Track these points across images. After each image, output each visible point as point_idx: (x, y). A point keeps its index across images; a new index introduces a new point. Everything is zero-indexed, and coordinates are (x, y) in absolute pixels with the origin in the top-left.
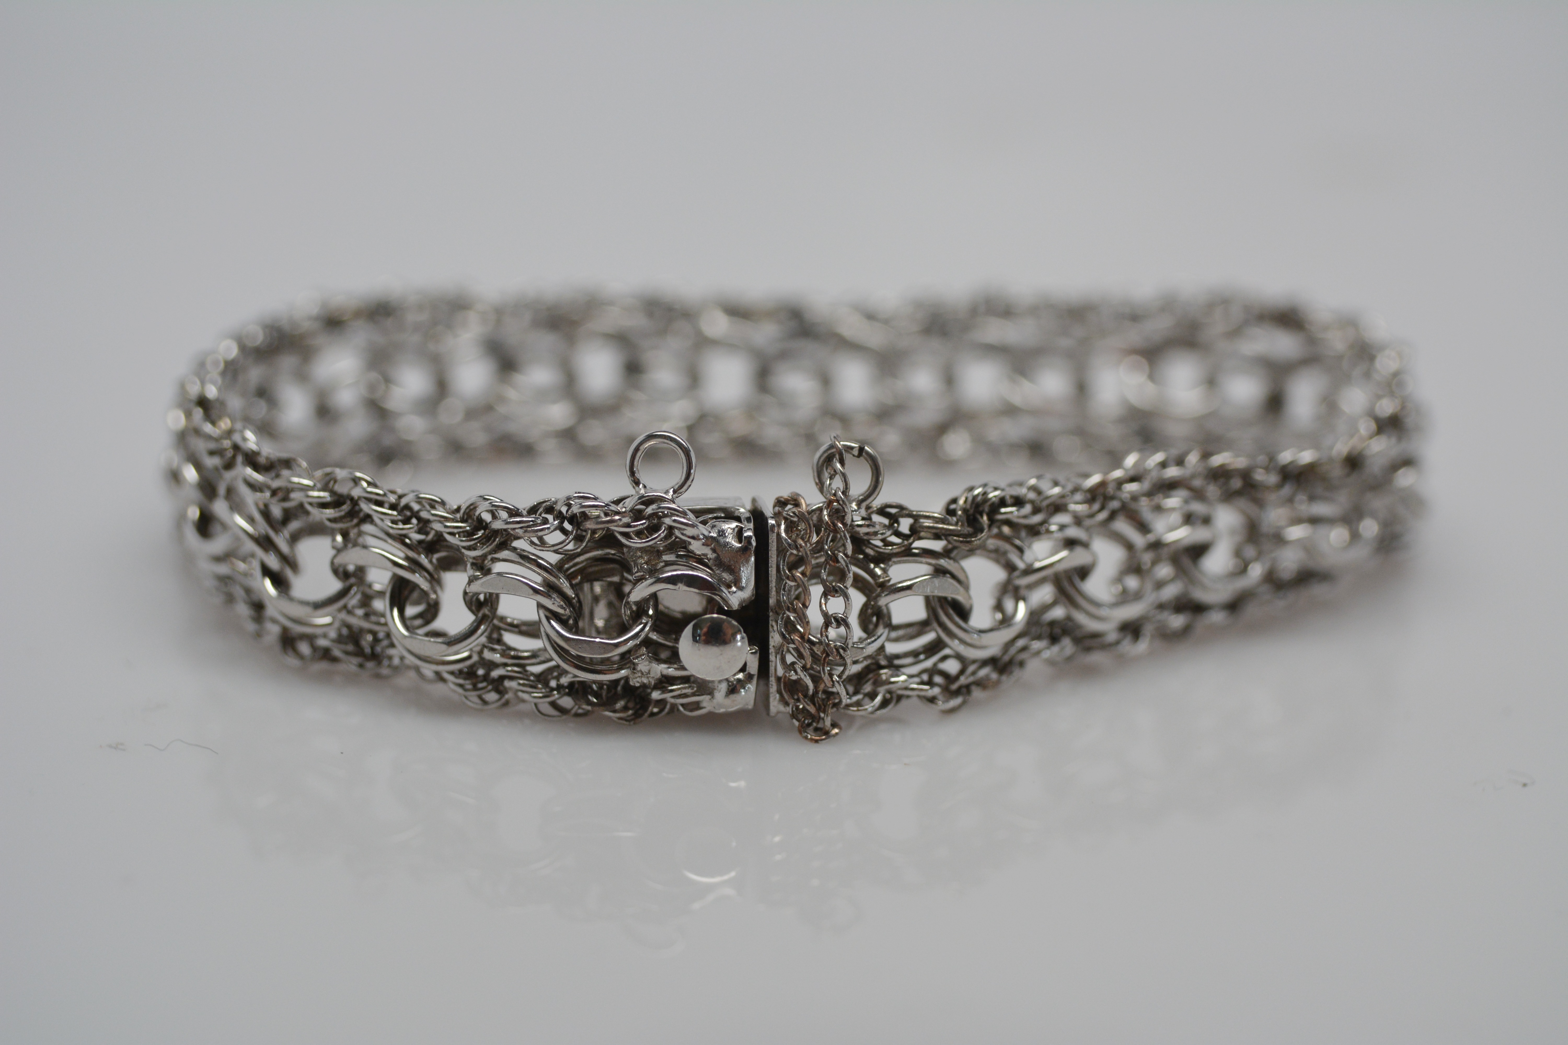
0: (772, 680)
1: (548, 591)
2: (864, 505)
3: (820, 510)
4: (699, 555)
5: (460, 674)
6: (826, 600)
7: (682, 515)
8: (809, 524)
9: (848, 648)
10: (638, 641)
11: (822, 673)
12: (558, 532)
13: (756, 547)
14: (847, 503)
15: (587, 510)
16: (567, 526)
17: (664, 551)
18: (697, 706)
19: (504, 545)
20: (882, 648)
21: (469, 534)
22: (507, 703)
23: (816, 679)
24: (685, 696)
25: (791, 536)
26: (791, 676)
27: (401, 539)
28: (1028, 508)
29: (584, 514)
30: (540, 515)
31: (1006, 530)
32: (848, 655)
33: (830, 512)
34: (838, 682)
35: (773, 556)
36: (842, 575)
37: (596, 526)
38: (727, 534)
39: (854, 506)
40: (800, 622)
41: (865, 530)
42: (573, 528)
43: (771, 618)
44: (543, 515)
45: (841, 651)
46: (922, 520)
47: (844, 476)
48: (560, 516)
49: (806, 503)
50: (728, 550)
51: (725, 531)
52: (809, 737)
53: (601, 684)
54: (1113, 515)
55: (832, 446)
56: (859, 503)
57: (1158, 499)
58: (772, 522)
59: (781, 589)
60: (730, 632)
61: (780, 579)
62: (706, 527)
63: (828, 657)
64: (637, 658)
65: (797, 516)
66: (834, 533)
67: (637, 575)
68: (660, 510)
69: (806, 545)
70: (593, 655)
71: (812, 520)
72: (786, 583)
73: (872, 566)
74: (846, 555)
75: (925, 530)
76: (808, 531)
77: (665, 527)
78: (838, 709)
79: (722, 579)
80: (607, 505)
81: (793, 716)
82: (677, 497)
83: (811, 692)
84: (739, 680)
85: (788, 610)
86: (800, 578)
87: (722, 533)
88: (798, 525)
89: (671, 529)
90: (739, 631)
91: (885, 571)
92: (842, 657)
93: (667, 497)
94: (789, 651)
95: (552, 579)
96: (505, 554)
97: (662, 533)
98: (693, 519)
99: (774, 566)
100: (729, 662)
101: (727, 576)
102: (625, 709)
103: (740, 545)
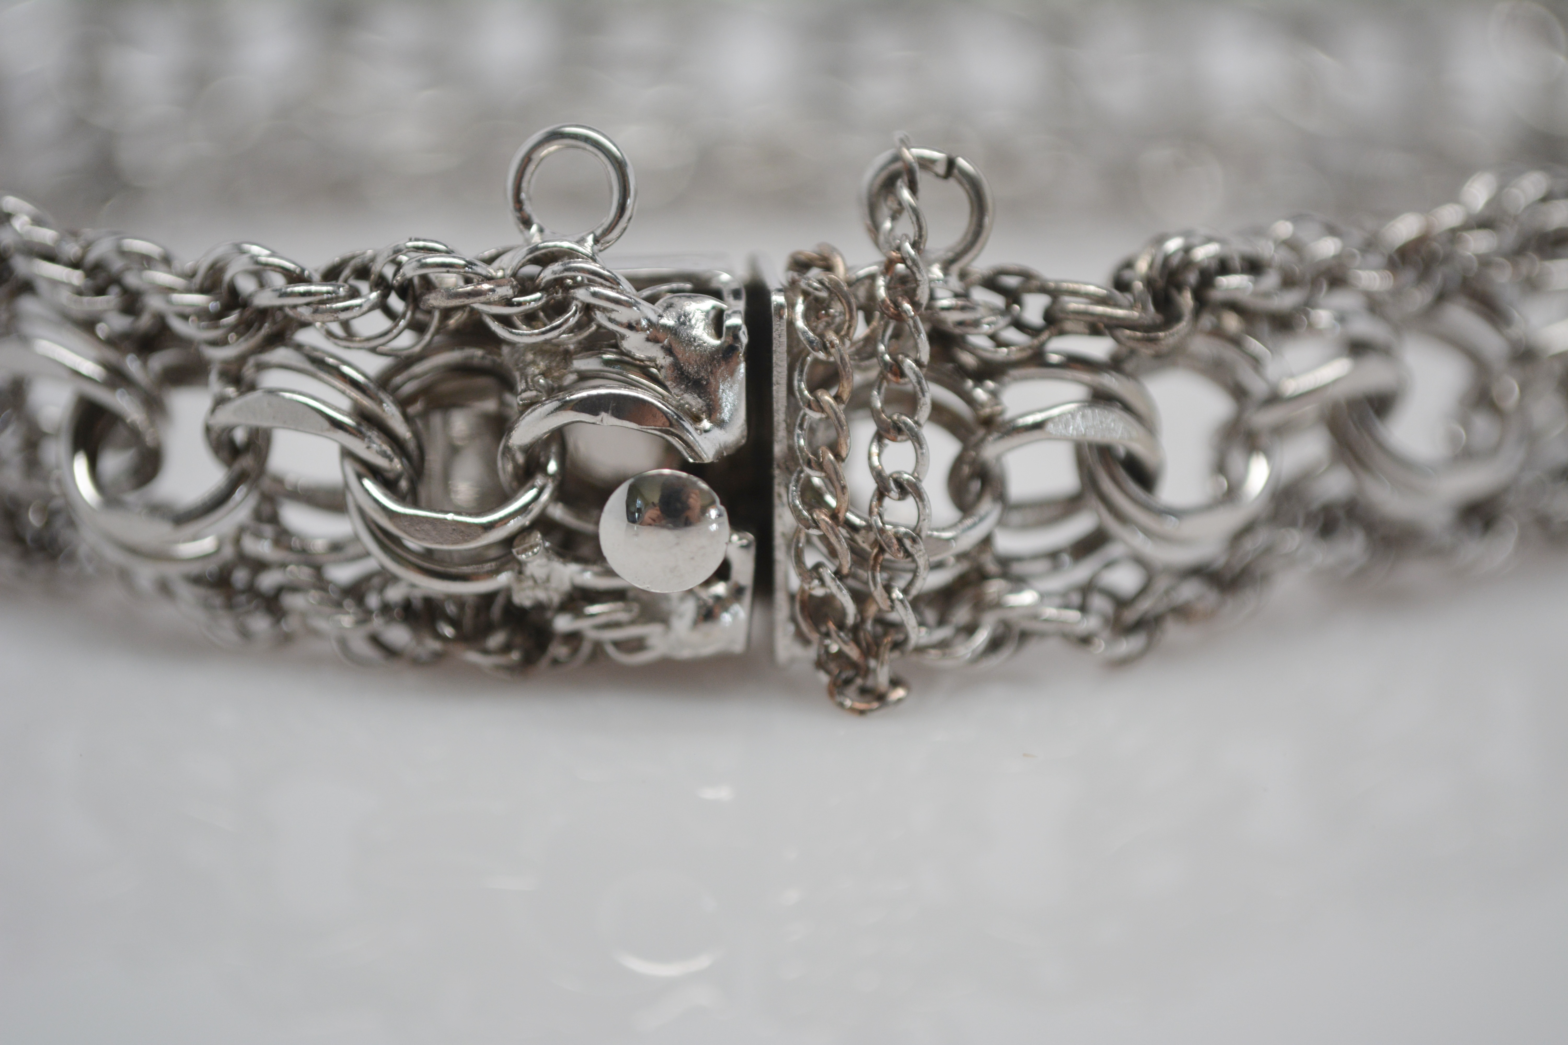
0: (781, 599)
1: (359, 424)
2: (955, 269)
3: (872, 277)
4: (642, 361)
5: (197, 580)
6: (881, 446)
7: (608, 284)
8: (849, 304)
9: (921, 538)
10: (524, 521)
11: (871, 583)
12: (378, 314)
13: (749, 346)
14: (921, 265)
15: (433, 274)
16: (395, 302)
17: (576, 352)
18: (637, 645)
19: (277, 339)
20: (987, 541)
21: (213, 318)
22: (286, 639)
23: (861, 598)
24: (617, 625)
25: (816, 327)
26: (814, 588)
27: (88, 325)
28: (1271, 280)
29: (425, 278)
30: (346, 281)
31: (1232, 322)
32: (920, 550)
33: (890, 281)
34: (902, 601)
35: (780, 363)
36: (911, 402)
37: (446, 301)
38: (693, 322)
39: (936, 272)
40: (832, 489)
41: (953, 317)
42: (407, 307)
43: (777, 481)
44: (353, 282)
45: (908, 543)
46: (1066, 298)
47: (915, 211)
48: (382, 285)
49: (845, 264)
50: (695, 351)
51: (691, 316)
52: (848, 703)
53: (459, 601)
54: (1441, 298)
55: (897, 158)
56: (946, 266)
57: (1533, 264)
58: (778, 299)
59: (795, 425)
60: (695, 502)
61: (793, 408)
62: (655, 307)
63: (883, 554)
64: (525, 551)
65: (828, 288)
66: (897, 320)
67: (524, 395)
68: (566, 274)
69: (843, 343)
70: (442, 543)
71: (856, 297)
72: (805, 415)
73: (970, 383)
74: (918, 362)
75: (1071, 316)
76: (847, 317)
77: (577, 306)
78: (903, 653)
79: (684, 405)
80: (470, 264)
81: (820, 664)
82: (600, 251)
83: (851, 619)
84: (718, 598)
85: (809, 464)
86: (831, 406)
87: (684, 320)
88: (829, 307)
89: (588, 309)
90: (712, 503)
91: (994, 394)
92: (908, 554)
93: (580, 249)
94: (809, 541)
95: (366, 402)
96: (281, 354)
97: (572, 317)
98: (628, 290)
99: (784, 381)
100: (692, 558)
101: (693, 401)
102: (506, 649)
103: (717, 342)
